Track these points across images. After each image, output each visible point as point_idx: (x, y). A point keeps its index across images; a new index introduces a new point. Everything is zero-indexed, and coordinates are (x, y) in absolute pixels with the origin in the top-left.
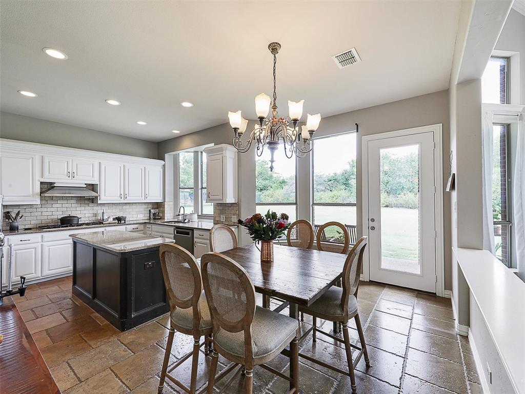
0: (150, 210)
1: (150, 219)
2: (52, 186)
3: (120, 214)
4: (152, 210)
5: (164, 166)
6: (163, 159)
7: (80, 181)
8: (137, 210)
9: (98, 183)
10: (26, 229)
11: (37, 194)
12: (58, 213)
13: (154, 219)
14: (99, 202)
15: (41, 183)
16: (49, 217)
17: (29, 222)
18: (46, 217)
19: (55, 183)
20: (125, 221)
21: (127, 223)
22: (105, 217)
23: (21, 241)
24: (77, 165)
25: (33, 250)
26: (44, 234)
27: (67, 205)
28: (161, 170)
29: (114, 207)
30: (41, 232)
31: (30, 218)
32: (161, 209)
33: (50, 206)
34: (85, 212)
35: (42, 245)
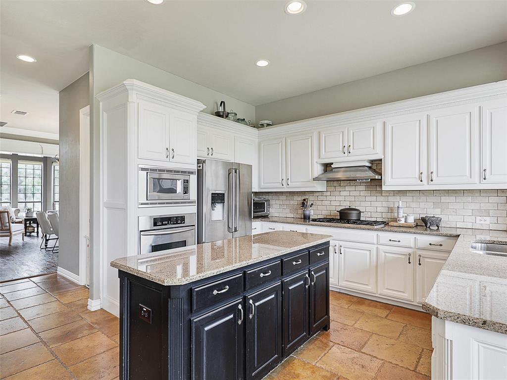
7: (361, 156)
9: (382, 157)
14: (384, 188)
16: (337, 208)
19: (332, 164)
20: (438, 227)
24: (353, 133)
29: (423, 198)
34: (378, 204)
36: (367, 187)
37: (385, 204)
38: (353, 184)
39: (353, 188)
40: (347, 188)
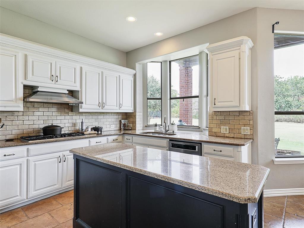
0: (120, 121)
1: (120, 130)
2: (36, 90)
3: (96, 125)
4: (123, 121)
5: (135, 75)
6: (134, 68)
7: (63, 86)
8: (110, 120)
9: (79, 89)
10: (8, 140)
11: (20, 99)
12: (39, 122)
13: (125, 129)
14: (81, 110)
15: (25, 87)
16: (31, 127)
17: (10, 132)
18: (27, 127)
19: (38, 87)
20: (101, 131)
21: (103, 134)
22: (84, 128)
23: (5, 156)
25: (18, 167)
26: (30, 147)
27: (48, 114)
28: (132, 79)
30: (27, 145)
31: (11, 128)
32: (131, 120)
33: (31, 113)
34: (66, 121)
35: (28, 160)
36: (58, 109)
37: (70, 121)
38: (46, 106)
39: (46, 110)
40: (40, 109)
